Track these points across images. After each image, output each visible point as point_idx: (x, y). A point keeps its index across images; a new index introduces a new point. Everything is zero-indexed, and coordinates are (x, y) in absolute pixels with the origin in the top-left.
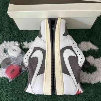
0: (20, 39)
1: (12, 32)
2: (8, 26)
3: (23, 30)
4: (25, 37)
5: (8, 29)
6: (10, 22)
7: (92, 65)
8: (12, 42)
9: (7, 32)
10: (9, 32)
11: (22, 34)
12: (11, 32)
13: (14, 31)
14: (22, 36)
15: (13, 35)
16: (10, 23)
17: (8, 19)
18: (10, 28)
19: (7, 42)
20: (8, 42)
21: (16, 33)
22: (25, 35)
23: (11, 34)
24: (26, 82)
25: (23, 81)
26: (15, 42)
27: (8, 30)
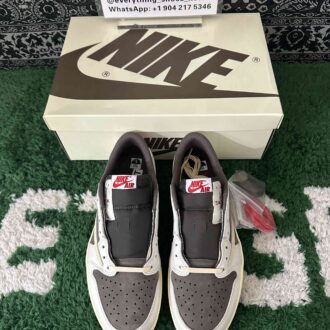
0: (71, 182)
1: (51, 166)
2: (41, 148)
3: (82, 161)
4: (85, 177)
5: (41, 156)
6: (47, 138)
7: (271, 256)
8: (50, 191)
9: (38, 165)
10: (43, 165)
11: (79, 169)
12: (47, 166)
13: (57, 162)
14: (78, 176)
15: (54, 172)
16: (48, 141)
17: (40, 131)
18: (47, 155)
19: (37, 191)
20: (40, 191)
21: (63, 168)
22: (87, 174)
23: (48, 172)
24: (84, 305)
25: (76, 302)
26: (59, 191)
27: (41, 159)
